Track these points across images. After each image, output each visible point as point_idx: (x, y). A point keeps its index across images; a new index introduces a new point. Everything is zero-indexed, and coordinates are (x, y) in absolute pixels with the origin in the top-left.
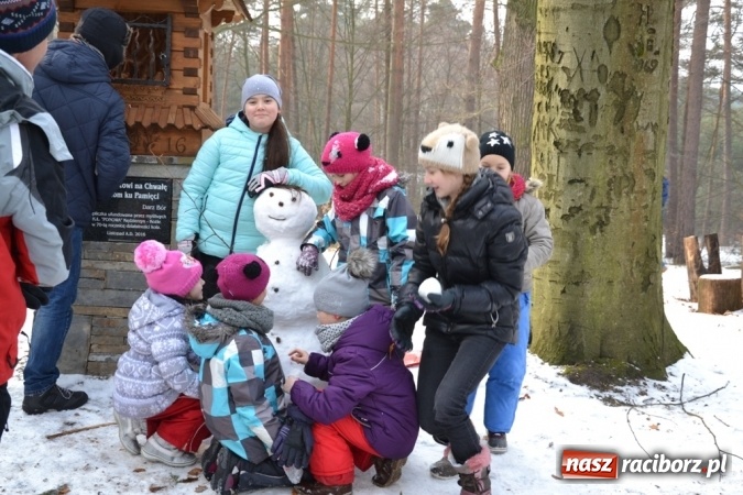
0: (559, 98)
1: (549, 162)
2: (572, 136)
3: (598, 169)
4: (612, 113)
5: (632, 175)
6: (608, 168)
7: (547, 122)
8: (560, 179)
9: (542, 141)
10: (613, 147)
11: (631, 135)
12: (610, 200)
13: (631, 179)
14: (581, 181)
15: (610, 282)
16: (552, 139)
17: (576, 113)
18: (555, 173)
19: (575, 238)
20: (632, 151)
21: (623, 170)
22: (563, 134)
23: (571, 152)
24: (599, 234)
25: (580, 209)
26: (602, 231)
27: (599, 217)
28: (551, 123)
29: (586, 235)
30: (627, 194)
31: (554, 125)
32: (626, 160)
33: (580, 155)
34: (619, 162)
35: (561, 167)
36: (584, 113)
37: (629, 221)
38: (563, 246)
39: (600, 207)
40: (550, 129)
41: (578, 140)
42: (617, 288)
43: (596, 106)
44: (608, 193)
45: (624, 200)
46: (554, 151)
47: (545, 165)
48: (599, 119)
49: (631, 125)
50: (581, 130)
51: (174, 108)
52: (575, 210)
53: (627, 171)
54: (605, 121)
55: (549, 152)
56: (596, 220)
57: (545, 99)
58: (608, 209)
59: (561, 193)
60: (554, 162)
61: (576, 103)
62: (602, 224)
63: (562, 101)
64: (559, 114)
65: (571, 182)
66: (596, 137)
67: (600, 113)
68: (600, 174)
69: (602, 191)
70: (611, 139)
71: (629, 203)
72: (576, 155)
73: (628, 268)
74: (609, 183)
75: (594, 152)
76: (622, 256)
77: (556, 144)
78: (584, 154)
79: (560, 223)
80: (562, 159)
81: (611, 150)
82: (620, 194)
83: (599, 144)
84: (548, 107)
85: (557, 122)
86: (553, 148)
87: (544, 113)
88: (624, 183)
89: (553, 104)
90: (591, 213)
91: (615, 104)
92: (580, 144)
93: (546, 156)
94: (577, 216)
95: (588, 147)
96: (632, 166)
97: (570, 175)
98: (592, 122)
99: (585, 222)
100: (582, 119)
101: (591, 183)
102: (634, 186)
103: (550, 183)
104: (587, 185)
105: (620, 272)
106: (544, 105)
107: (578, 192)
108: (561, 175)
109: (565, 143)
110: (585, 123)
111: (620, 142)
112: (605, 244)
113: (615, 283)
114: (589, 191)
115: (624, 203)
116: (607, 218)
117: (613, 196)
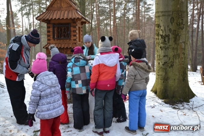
0: (160, 37)
1: (159, 52)
2: (164, 46)
3: (171, 53)
4: (173, 40)
5: (179, 54)
6: (173, 53)
7: (158, 42)
8: (162, 56)
9: (157, 47)
10: (174, 48)
11: (178, 44)
12: (174, 60)
13: (179, 55)
14: (167, 56)
15: (175, 80)
16: (160, 46)
17: (165, 40)
18: (160, 54)
19: (166, 69)
20: (179, 48)
21: (177, 53)
22: (162, 45)
23: (164, 49)
24: (171, 68)
25: (166, 62)
26: (172, 68)
27: (171, 64)
28: (159, 43)
29: (168, 69)
30: (178, 59)
31: (160, 43)
32: (177, 51)
33: (166, 50)
34: (175, 51)
35: (161, 53)
36: (167, 40)
37: (179, 65)
38: (163, 71)
39: (171, 62)
40: (159, 44)
41: (165, 46)
42: (176, 81)
43: (169, 38)
44: (173, 59)
45: (177, 60)
46: (160, 49)
47: (158, 53)
48: (170, 41)
49: (178, 42)
50: (166, 44)
51: (71, 44)
52: (165, 63)
53: (178, 53)
54: (171, 42)
55: (159, 49)
56: (170, 65)
57: (158, 37)
58: (173, 62)
59: (162, 59)
60: (160, 52)
61: (164, 38)
62: (172, 66)
63: (161, 37)
64: (161, 41)
65: (164, 56)
66: (170, 45)
67: (170, 40)
68: (171, 54)
69: (172, 58)
70: (173, 46)
71: (179, 61)
72: (165, 50)
73: (179, 76)
74: (173, 56)
75: (169, 49)
76: (177, 73)
77: (160, 47)
78: (167, 49)
79: (162, 66)
80: (162, 51)
81: (173, 49)
82: (176, 59)
83: (171, 47)
84: (158, 39)
85: (160, 42)
86: (160, 48)
87: (157, 40)
88: (177, 56)
89: (159, 38)
90: (169, 63)
91: (174, 37)
92: (166, 47)
93: (158, 50)
94: (166, 64)
95: (168, 48)
96: (179, 52)
97: (164, 54)
98: (169, 42)
99: (168, 66)
100: (166, 41)
101: (169, 56)
102: (179, 57)
103: (160, 57)
104: (168, 57)
105: (177, 77)
106: (157, 39)
107: (166, 58)
108: (162, 55)
109: (162, 47)
110: (167, 42)
111: (176, 46)
112: (173, 70)
113: (176, 80)
114: (169, 58)
115: (177, 61)
116: (173, 64)
117: (174, 59)
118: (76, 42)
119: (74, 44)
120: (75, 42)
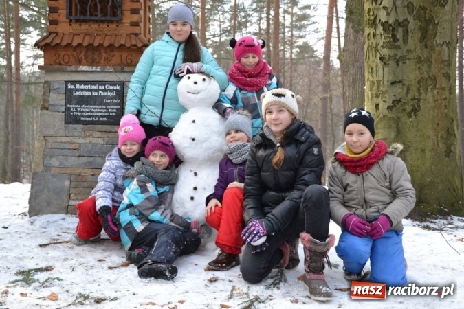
0: (381, 28)
1: (377, 72)
2: (391, 52)
3: (411, 73)
4: (418, 34)
5: (435, 76)
6: (417, 72)
7: (374, 45)
8: (385, 82)
9: (372, 59)
10: (420, 57)
11: (432, 49)
12: (420, 94)
13: (434, 79)
14: (399, 82)
15: (423, 151)
16: (378, 56)
17: (394, 36)
18: (381, 79)
19: (397, 121)
20: (434, 60)
21: (428, 74)
22: (385, 52)
23: (392, 63)
24: (413, 117)
25: (399, 101)
26: (415, 116)
27: (413, 106)
28: (377, 46)
29: (404, 118)
30: (432, 89)
31: (379, 46)
32: (430, 67)
33: (398, 64)
34: (425, 68)
35: (384, 75)
36: (399, 35)
37: (434, 108)
38: (390, 127)
39: (413, 99)
40: (377, 50)
41: (396, 55)
42: (428, 154)
43: (407, 30)
44: (419, 89)
45: (430, 94)
46: (380, 64)
47: (374, 75)
48: (410, 39)
49: (432, 43)
50: (398, 48)
51: (125, 36)
52: (396, 102)
53: (431, 74)
54: (414, 41)
55: (377, 65)
56: (411, 108)
57: (372, 31)
58: (419, 100)
59: (386, 91)
60: (380, 72)
61: (393, 29)
62: (415, 110)
63: (384, 30)
64: (382, 38)
65: (393, 83)
66: (408, 51)
67: (410, 35)
68: (412, 76)
69: (414, 88)
70: (418, 52)
71: (434, 96)
72: (395, 64)
73: (435, 141)
74: (419, 82)
75: (407, 62)
76: (430, 132)
77: (381, 59)
78: (400, 63)
79: (386, 112)
80: (386, 69)
81: (419, 60)
82: (427, 89)
83: (411, 56)
84: (374, 35)
85: (381, 44)
86: (379, 62)
87: (372, 40)
88: (429, 82)
89: (378, 32)
90: (407, 103)
91: (420, 28)
92: (397, 57)
93: (374, 69)
94: (398, 106)
95: (403, 58)
96: (434, 71)
97: (392, 79)
98: (405, 41)
99: (404, 110)
100: (398, 40)
101: (407, 83)
102: (435, 85)
103: (378, 86)
104: (403, 85)
105: (430, 144)
106: (372, 34)
107: (398, 91)
108: (386, 80)
109: (387, 58)
110: (400, 43)
111: (425, 54)
112: (418, 124)
113: (427, 151)
114: (405, 88)
115: (429, 97)
116: (419, 106)
117: (422, 92)
118: (138, 32)
119: (133, 36)
120: (136, 30)
